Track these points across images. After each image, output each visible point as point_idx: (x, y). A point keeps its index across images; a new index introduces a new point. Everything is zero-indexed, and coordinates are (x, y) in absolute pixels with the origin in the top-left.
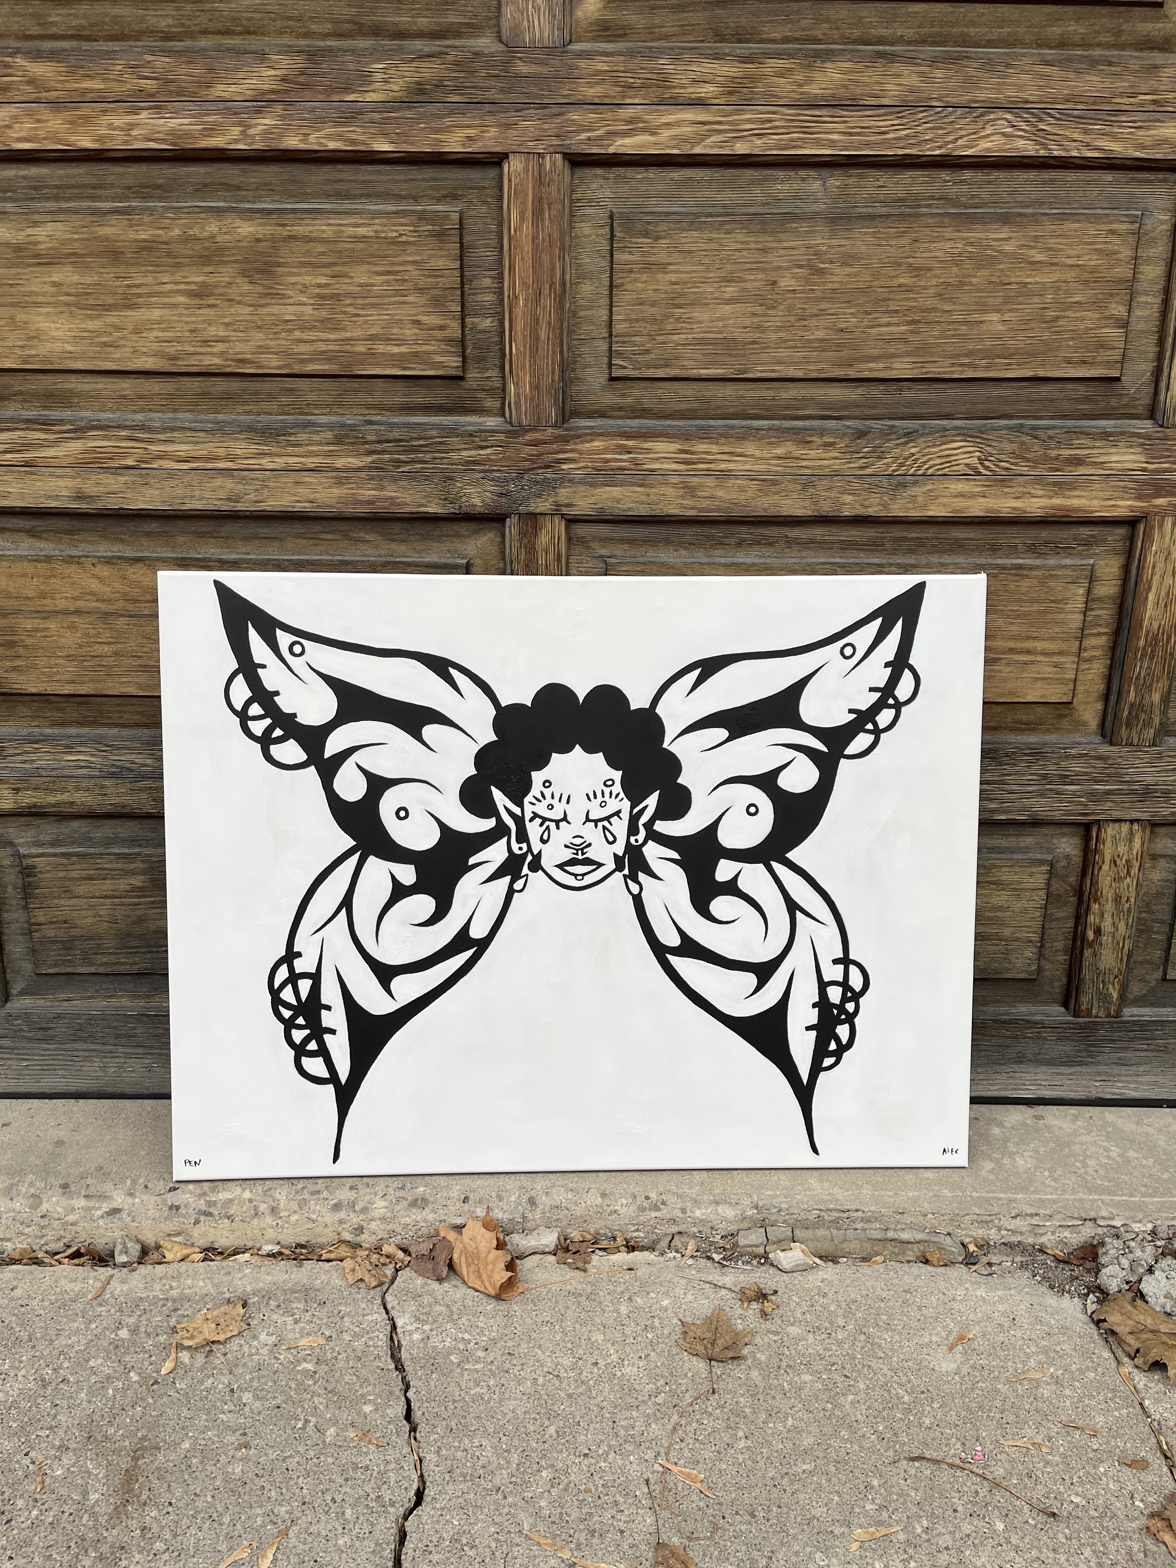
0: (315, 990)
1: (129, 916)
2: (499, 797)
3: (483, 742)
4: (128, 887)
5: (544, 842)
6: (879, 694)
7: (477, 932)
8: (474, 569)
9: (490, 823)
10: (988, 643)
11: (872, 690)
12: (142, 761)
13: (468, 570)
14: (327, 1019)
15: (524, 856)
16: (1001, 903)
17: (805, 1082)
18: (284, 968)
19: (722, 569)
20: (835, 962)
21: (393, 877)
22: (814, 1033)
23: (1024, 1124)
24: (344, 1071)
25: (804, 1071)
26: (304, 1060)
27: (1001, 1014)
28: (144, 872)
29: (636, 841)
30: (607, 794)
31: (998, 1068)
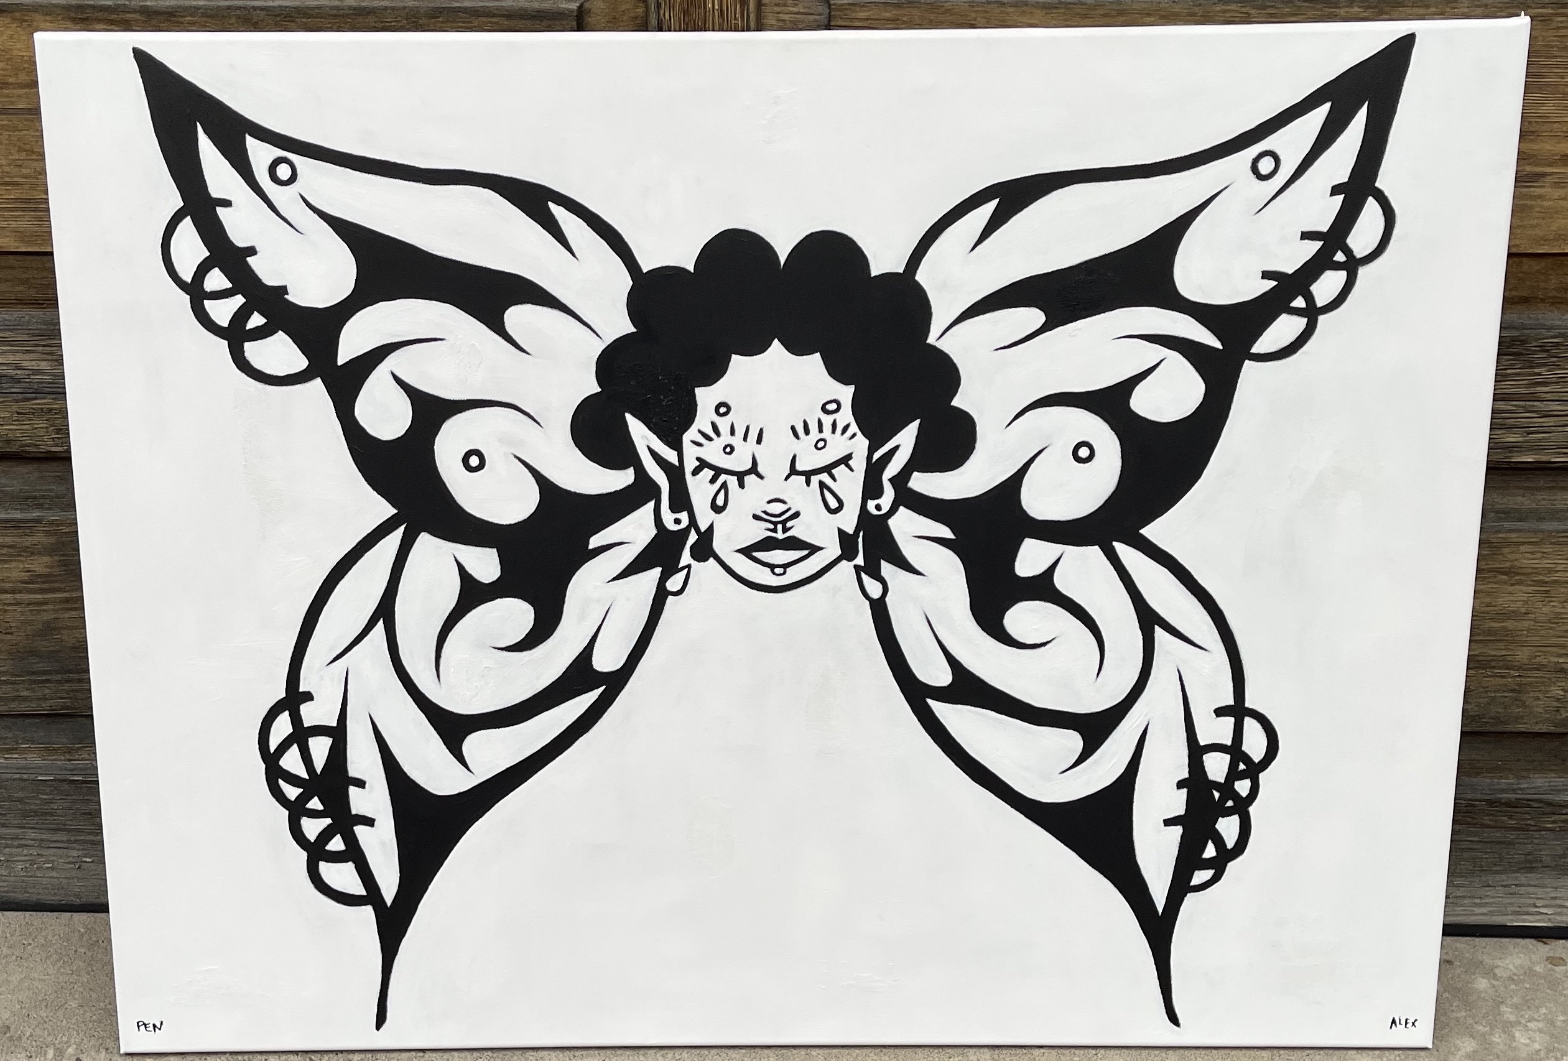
0: (338, 754)
1: (30, 623)
2: (638, 430)
3: (610, 336)
4: (25, 576)
5: (717, 509)
6: (1318, 244)
7: (606, 661)
8: (591, 20)
9: (624, 478)
10: (1527, 146)
11: (1306, 236)
12: (33, 365)
13: (580, 22)
14: (359, 801)
15: (685, 532)
16: (1513, 607)
17: (1160, 909)
18: (285, 717)
19: (1039, 14)
20: (1220, 712)
21: (461, 568)
22: (1178, 830)
23: (1530, 973)
24: (389, 884)
25: (1159, 893)
26: (324, 868)
27: (1503, 791)
28: (49, 551)
29: (878, 507)
30: (827, 427)
31: (1490, 879)
